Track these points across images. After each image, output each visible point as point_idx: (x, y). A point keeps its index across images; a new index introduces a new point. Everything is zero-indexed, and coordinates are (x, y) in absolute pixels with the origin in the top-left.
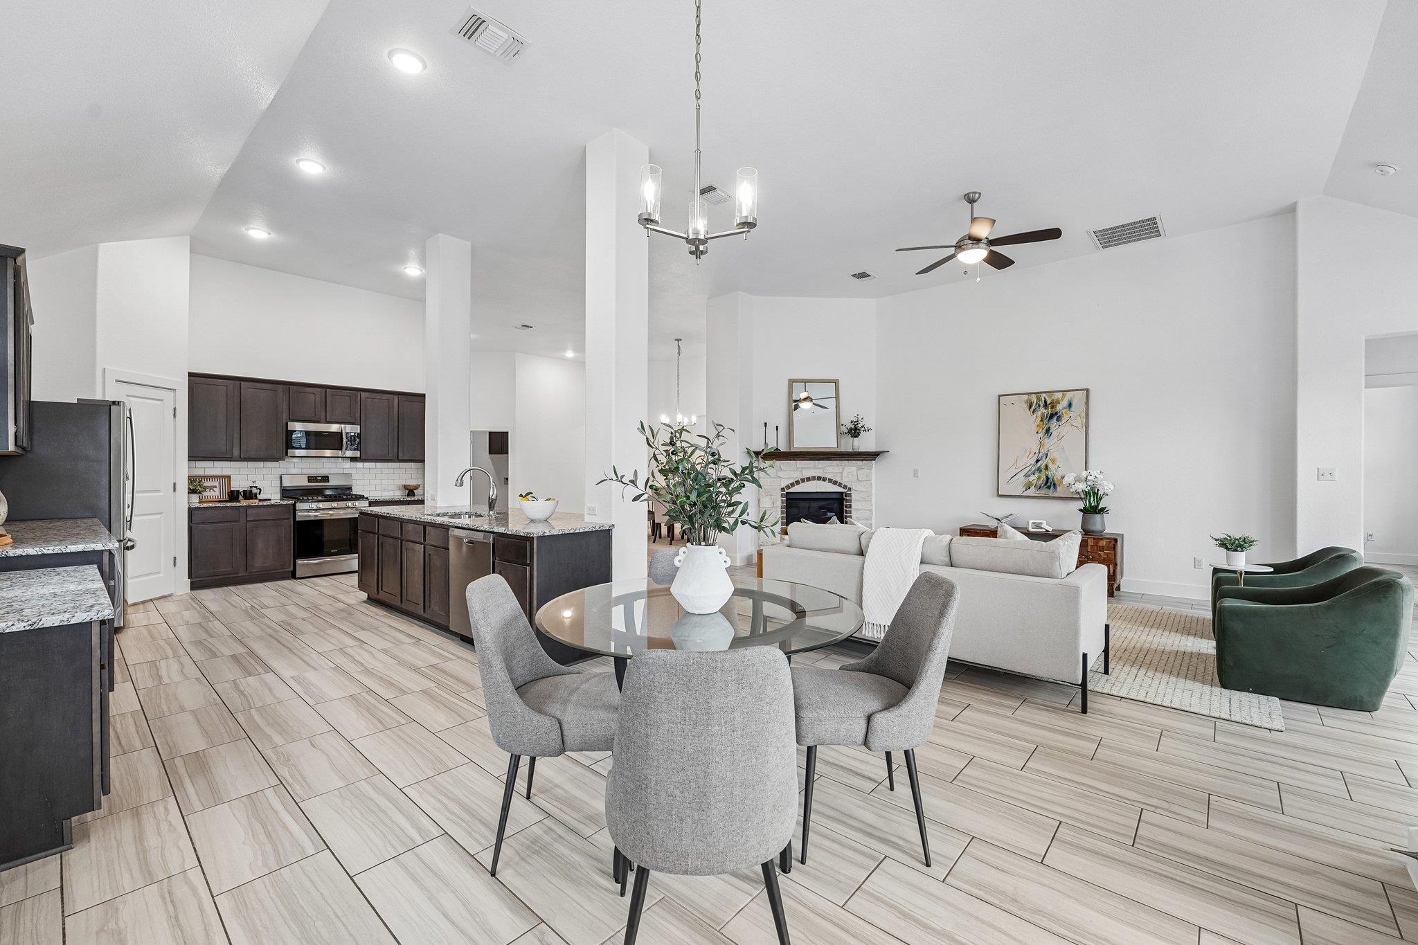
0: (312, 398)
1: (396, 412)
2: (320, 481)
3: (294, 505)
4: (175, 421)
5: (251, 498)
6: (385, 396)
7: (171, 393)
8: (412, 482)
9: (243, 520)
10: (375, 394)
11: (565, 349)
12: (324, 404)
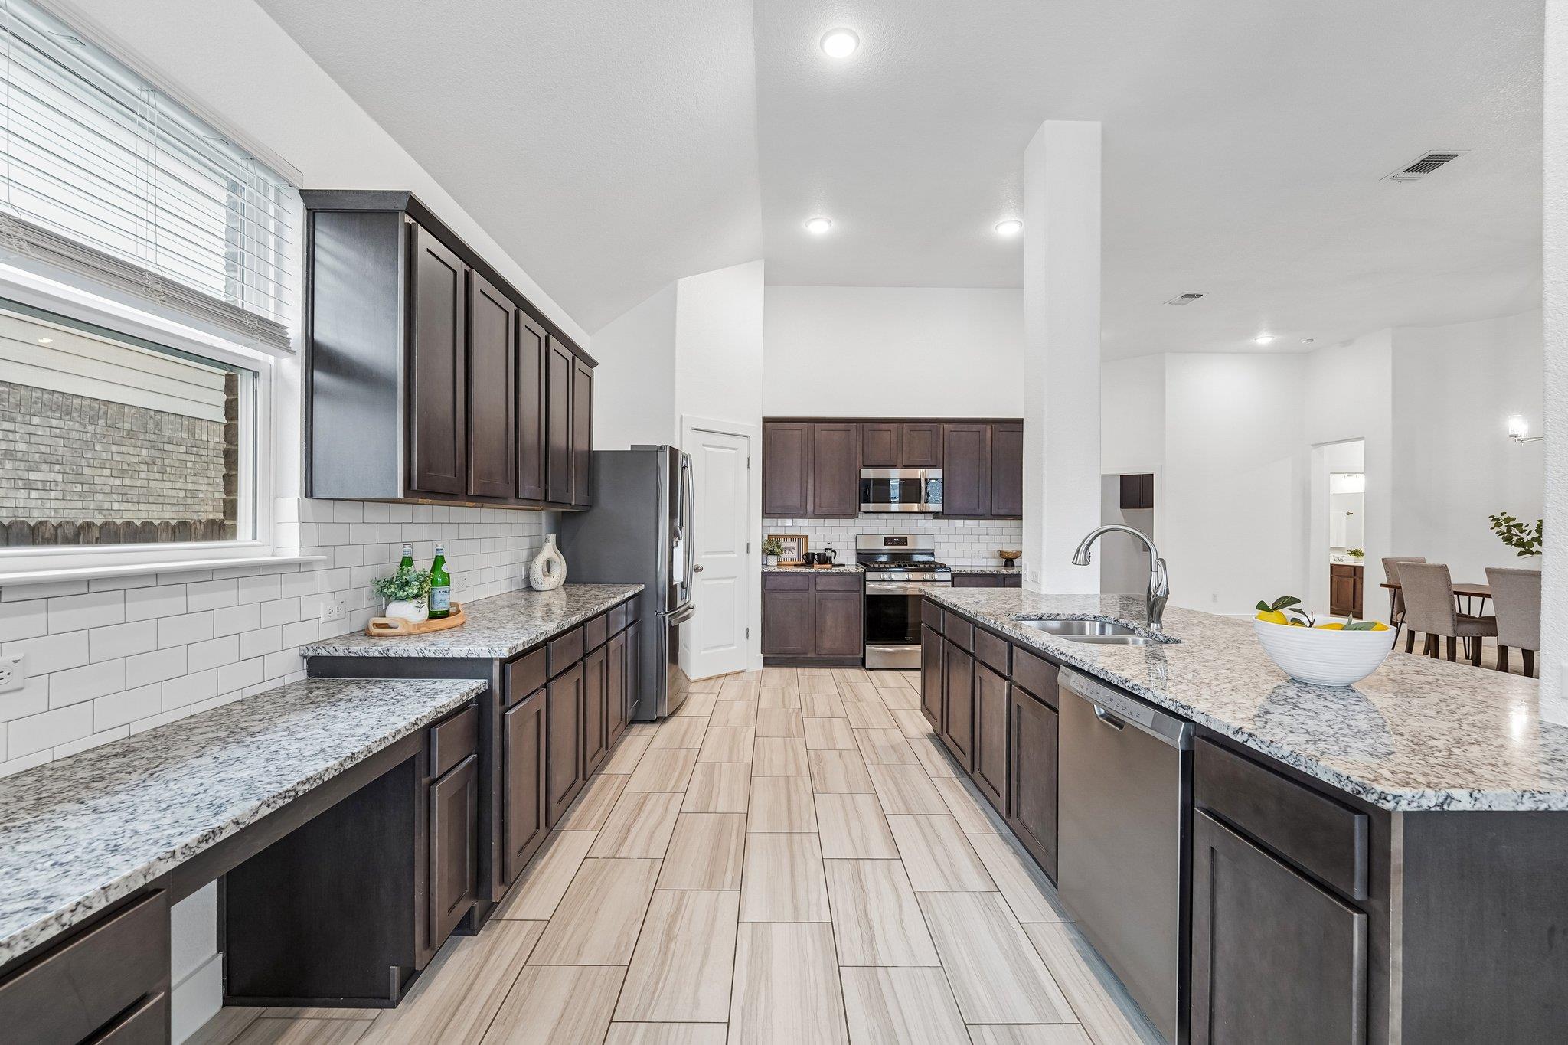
0: (886, 435)
1: (988, 449)
2: (898, 544)
3: (864, 574)
4: (748, 472)
5: (826, 563)
6: (975, 427)
7: (745, 440)
8: (1010, 548)
9: (812, 590)
10: (963, 425)
11: (1253, 332)
12: (900, 444)
